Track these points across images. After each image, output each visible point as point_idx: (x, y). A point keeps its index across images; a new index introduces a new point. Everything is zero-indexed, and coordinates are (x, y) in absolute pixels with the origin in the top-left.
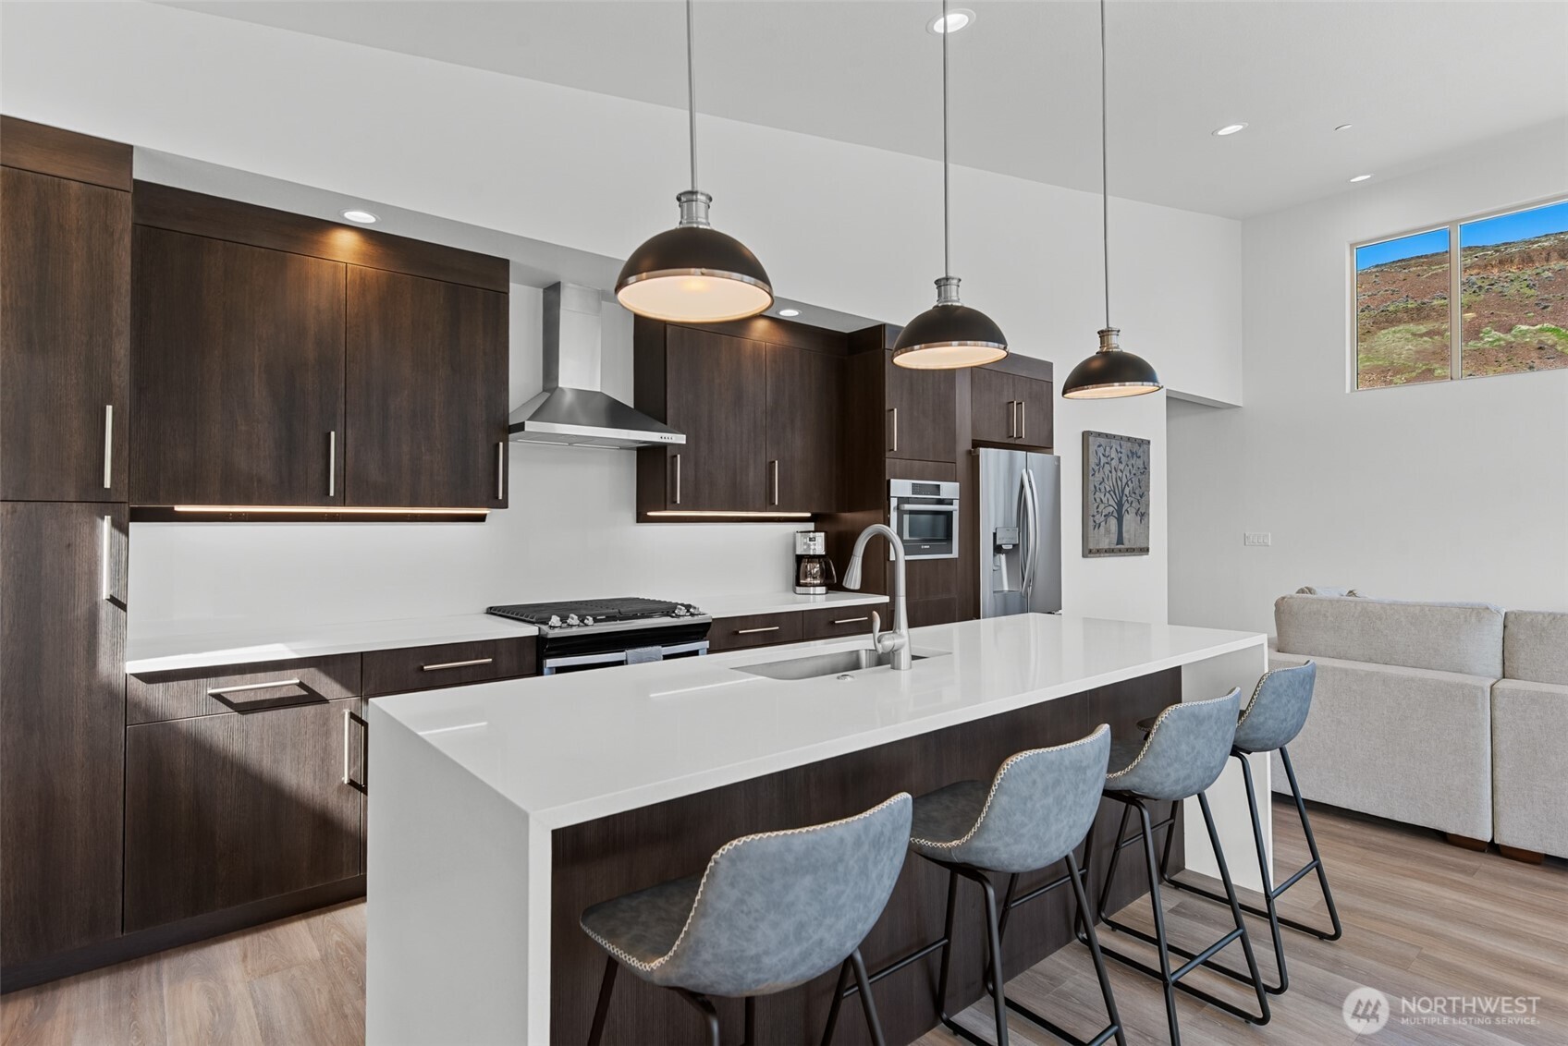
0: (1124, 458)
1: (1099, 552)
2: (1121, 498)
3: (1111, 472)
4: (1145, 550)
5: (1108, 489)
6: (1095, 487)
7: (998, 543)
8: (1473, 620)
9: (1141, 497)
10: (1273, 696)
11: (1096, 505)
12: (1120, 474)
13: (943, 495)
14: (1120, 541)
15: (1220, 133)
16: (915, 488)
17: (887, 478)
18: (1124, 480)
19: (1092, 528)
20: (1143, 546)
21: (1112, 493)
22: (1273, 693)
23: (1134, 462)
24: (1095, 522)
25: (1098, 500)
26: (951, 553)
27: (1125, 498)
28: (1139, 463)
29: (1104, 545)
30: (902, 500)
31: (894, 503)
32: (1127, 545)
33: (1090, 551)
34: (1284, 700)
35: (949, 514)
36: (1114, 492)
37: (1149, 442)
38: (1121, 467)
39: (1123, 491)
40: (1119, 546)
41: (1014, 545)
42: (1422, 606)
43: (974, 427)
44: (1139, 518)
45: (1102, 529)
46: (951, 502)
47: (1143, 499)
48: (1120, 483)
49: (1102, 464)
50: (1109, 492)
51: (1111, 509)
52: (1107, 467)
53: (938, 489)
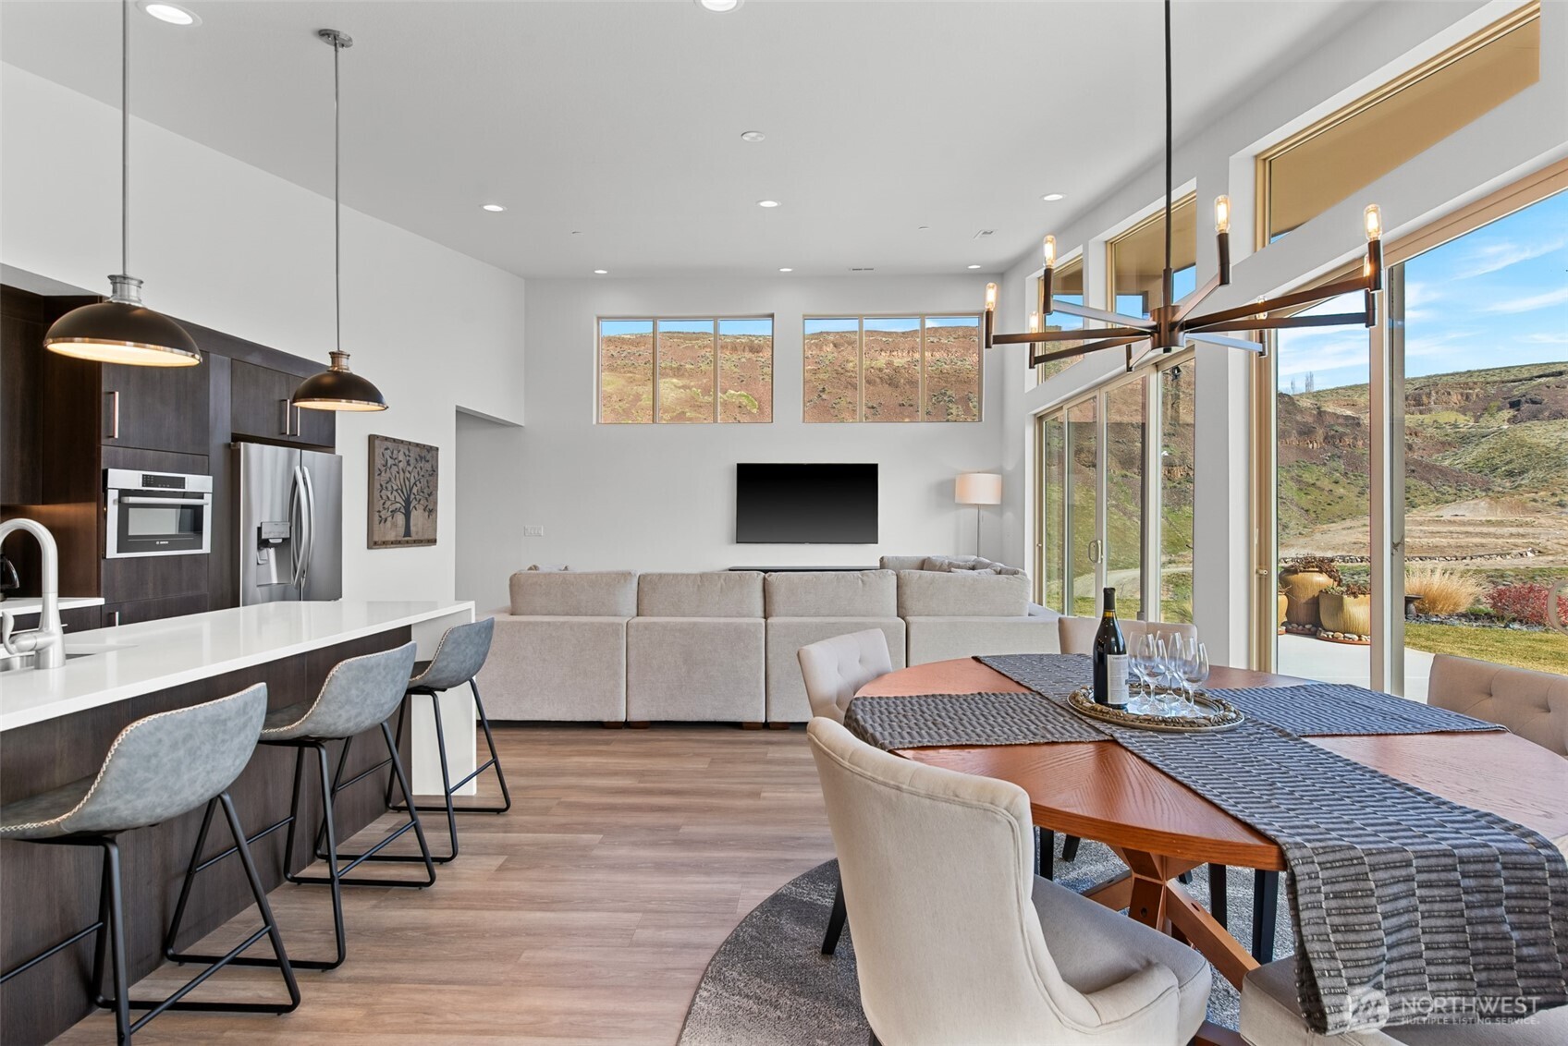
0: (412, 461)
1: (385, 544)
2: (409, 496)
3: (398, 473)
4: (434, 541)
5: (395, 488)
6: (381, 486)
7: (264, 537)
8: (623, 581)
9: (429, 495)
10: (454, 645)
11: (382, 501)
12: (408, 475)
13: (188, 488)
14: (408, 533)
15: (486, 207)
16: (147, 481)
17: (103, 467)
18: (412, 481)
19: (378, 522)
20: (431, 537)
21: (399, 491)
22: (453, 643)
23: (422, 465)
24: (380, 517)
25: (384, 497)
26: (201, 548)
27: (412, 496)
28: (428, 466)
29: (391, 536)
30: (124, 493)
31: (113, 495)
32: (414, 537)
33: (375, 543)
34: (463, 647)
35: (198, 509)
36: (403, 492)
37: (437, 449)
38: (410, 469)
39: (411, 490)
40: (406, 539)
41: (284, 539)
42: (597, 574)
43: (234, 420)
44: (427, 513)
45: (389, 523)
46: (201, 496)
47: (431, 497)
48: (407, 483)
49: (389, 465)
50: (396, 490)
51: (398, 505)
52: (395, 469)
53: (181, 482)
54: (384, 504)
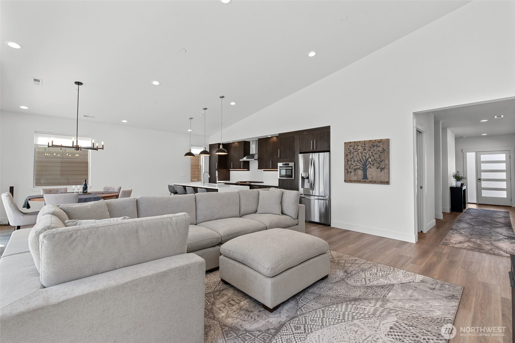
0: (367, 149)
1: (350, 181)
2: (365, 163)
3: (358, 154)
4: (387, 183)
5: (356, 160)
6: (348, 160)
9: (381, 162)
11: (348, 166)
12: (364, 154)
13: (290, 166)
14: (365, 178)
16: (283, 164)
17: (278, 163)
18: (367, 156)
20: (386, 180)
23: (375, 149)
24: (348, 171)
25: (350, 164)
26: (292, 178)
27: (368, 163)
28: (380, 149)
29: (355, 179)
30: (280, 167)
32: (370, 180)
33: (345, 181)
35: (292, 170)
36: (361, 162)
37: (389, 140)
38: (366, 152)
39: (367, 160)
40: (364, 180)
41: (307, 177)
43: (300, 149)
44: (379, 170)
45: (352, 174)
46: (292, 167)
47: (383, 163)
48: (364, 158)
49: (352, 152)
50: (357, 161)
51: (358, 167)
52: (355, 154)
53: (288, 164)
54: (350, 166)
